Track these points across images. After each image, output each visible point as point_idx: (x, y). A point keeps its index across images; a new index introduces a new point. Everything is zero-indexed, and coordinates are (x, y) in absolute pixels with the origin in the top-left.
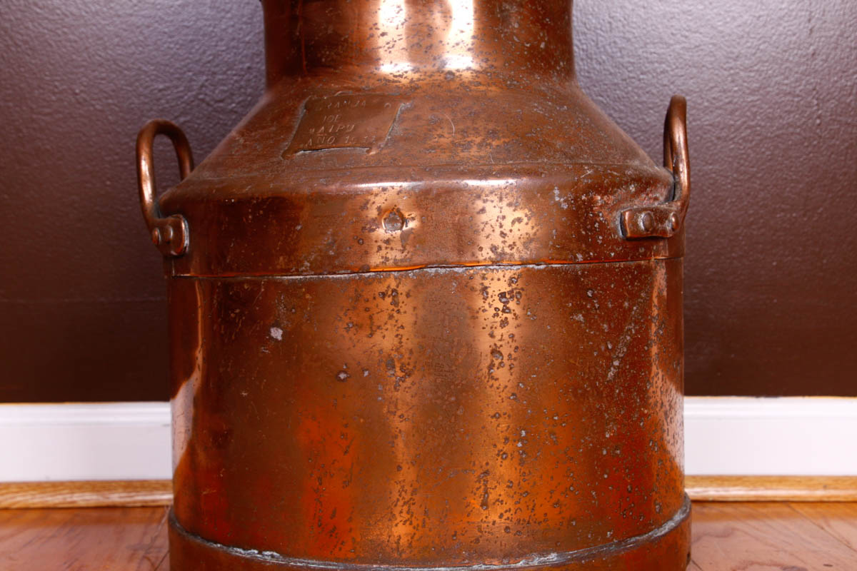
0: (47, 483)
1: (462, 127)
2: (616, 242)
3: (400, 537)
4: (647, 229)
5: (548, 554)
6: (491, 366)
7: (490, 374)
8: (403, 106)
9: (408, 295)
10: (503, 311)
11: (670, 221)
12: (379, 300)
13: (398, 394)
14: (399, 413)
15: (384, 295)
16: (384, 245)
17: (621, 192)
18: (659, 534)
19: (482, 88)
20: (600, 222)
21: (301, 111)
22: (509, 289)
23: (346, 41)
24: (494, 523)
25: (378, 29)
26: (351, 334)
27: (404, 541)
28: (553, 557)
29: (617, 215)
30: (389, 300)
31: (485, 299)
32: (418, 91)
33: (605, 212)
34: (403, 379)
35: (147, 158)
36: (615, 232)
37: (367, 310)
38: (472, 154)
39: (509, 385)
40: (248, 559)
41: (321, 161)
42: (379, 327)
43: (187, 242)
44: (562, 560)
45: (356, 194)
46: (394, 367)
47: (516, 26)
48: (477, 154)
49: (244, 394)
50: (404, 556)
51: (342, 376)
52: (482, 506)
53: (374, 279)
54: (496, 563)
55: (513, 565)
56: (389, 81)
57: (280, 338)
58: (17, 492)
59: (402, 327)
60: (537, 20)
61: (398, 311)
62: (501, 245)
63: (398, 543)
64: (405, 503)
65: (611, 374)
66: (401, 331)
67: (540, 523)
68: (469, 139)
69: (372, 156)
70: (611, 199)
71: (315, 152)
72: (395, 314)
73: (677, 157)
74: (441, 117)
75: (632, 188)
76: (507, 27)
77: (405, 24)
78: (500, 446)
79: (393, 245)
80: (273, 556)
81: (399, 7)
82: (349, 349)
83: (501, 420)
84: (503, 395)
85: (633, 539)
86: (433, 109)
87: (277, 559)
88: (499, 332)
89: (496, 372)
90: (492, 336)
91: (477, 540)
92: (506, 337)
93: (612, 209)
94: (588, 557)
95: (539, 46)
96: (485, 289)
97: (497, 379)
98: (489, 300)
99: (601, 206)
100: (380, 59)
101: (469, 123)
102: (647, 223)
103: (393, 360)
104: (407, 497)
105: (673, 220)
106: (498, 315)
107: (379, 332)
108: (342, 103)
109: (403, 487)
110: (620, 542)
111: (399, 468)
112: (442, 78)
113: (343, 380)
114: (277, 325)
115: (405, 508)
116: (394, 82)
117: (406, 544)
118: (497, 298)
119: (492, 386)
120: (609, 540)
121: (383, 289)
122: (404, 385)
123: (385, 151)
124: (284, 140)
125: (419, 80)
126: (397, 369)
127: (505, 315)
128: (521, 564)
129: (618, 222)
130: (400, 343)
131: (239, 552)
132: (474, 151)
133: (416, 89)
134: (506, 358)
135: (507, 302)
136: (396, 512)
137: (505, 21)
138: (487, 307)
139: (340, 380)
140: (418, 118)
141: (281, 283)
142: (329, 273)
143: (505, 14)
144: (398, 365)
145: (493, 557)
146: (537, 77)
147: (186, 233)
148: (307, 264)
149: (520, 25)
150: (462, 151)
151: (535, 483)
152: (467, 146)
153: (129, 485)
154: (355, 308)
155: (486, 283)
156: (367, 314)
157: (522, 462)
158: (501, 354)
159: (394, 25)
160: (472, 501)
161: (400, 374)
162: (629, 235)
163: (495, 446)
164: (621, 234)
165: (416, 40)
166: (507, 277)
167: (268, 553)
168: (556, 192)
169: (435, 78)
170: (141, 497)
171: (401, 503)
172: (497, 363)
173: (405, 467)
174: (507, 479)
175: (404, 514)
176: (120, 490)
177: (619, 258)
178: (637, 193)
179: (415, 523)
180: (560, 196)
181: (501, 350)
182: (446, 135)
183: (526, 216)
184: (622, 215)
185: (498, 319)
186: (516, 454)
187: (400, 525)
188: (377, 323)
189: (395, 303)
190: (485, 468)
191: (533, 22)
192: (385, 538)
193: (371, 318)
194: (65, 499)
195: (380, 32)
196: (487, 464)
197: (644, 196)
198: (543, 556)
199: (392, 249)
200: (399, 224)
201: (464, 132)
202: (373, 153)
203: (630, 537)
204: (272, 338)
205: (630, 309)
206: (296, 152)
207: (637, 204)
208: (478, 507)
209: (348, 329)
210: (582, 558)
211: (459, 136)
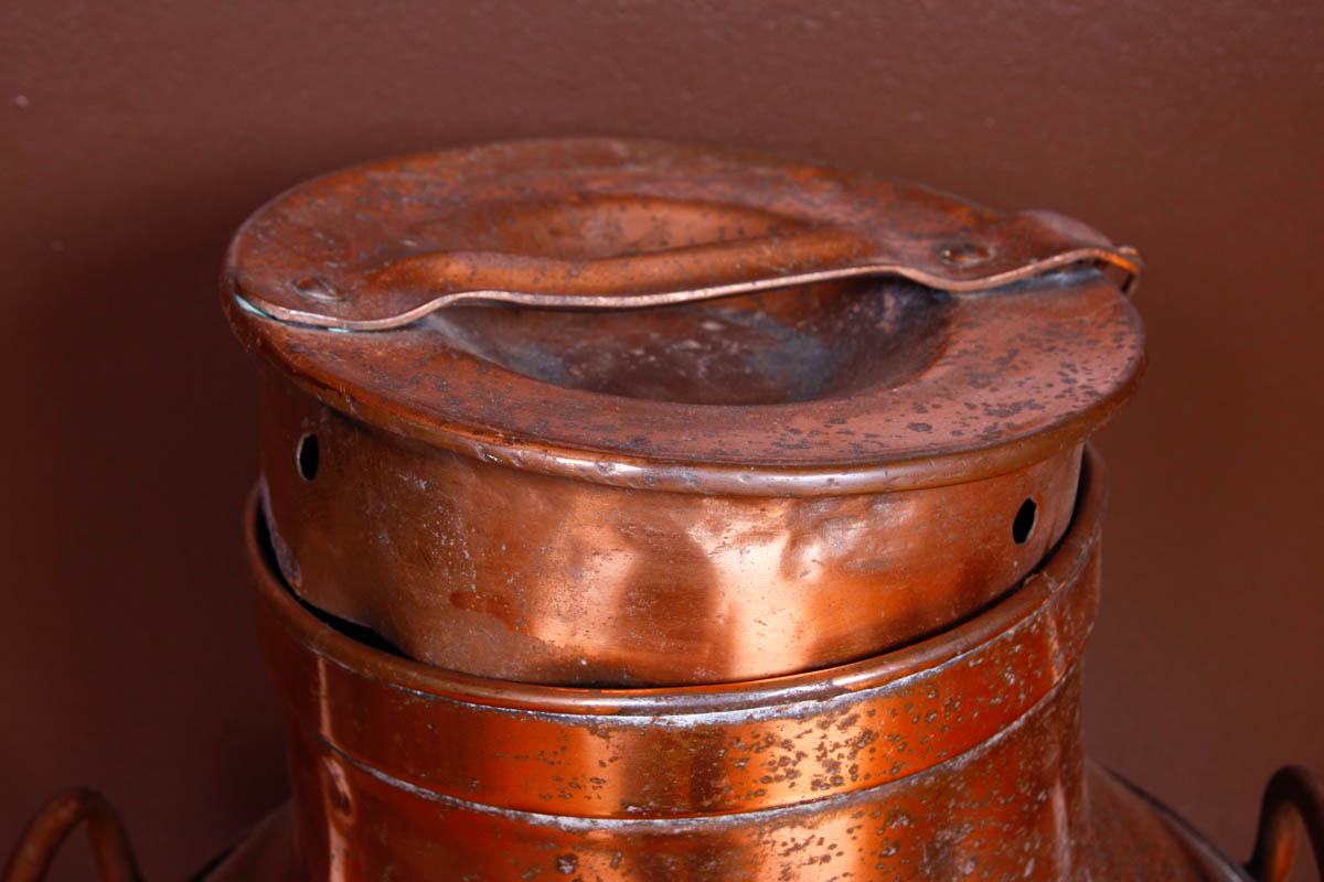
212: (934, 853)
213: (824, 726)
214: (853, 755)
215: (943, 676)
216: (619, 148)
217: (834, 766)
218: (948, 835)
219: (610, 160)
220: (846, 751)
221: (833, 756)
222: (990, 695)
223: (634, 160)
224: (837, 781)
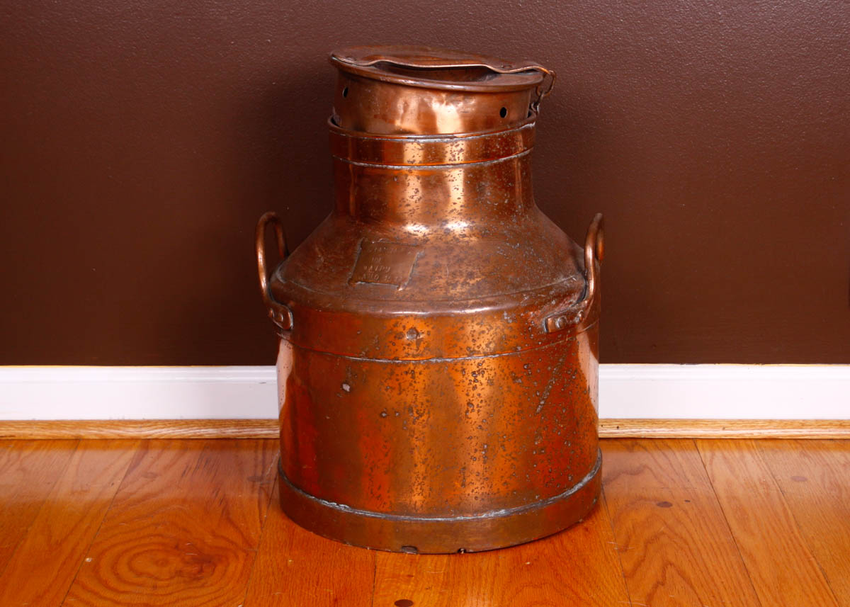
0: (182, 420)
1: (453, 270)
2: (543, 336)
3: (416, 502)
4: (561, 327)
5: (500, 510)
6: (467, 411)
7: (466, 415)
8: (418, 254)
9: (420, 374)
10: (474, 381)
11: (578, 317)
12: (404, 375)
13: (415, 426)
14: (416, 436)
15: (407, 373)
16: (407, 347)
17: (546, 307)
18: (570, 493)
19: (466, 239)
20: (532, 327)
21: (358, 248)
22: (477, 369)
23: (385, 206)
24: (469, 495)
25: (405, 202)
26: (388, 392)
27: (419, 504)
28: (503, 512)
29: (543, 320)
30: (410, 376)
31: (464, 375)
32: (428, 242)
33: (535, 320)
34: (418, 418)
35: (262, 251)
36: (542, 330)
37: (397, 380)
38: (458, 290)
39: (478, 421)
40: (331, 508)
41: (371, 292)
42: (404, 390)
43: (292, 324)
44: (508, 513)
45: (391, 317)
46: (412, 411)
47: (489, 194)
48: (460, 291)
49: (328, 418)
50: (419, 512)
51: (384, 415)
52: (462, 485)
53: (401, 364)
54: (470, 515)
55: (479, 517)
56: (411, 234)
57: (348, 390)
58: (163, 428)
59: (417, 390)
60: (503, 187)
61: (415, 382)
62: (473, 346)
63: (415, 505)
64: (419, 484)
65: (539, 409)
66: (416, 393)
67: (495, 494)
68: (456, 280)
69: (400, 291)
70: (539, 312)
71: (367, 284)
72: (413, 384)
73: (588, 270)
74: (441, 263)
75: (554, 302)
76: (483, 196)
77: (421, 200)
78: (472, 454)
79: (412, 347)
80: (345, 507)
81: (416, 189)
82: (387, 400)
83: (473, 440)
84: (474, 427)
85: (552, 498)
86: (436, 257)
87: (348, 509)
88: (471, 393)
89: (469, 415)
90: (467, 395)
91: (459, 504)
92: (476, 395)
93: (539, 318)
94: (523, 511)
95: (504, 202)
96: (463, 370)
97: (470, 418)
98: (466, 376)
99: (533, 318)
100: (405, 220)
101: (457, 268)
102: (561, 324)
103: (412, 408)
104: (420, 481)
105: (580, 315)
106: (471, 384)
107: (404, 392)
108: (383, 249)
109: (418, 475)
110: (544, 501)
111: (416, 465)
112: (442, 233)
113: (384, 417)
114: (347, 383)
115: (419, 487)
116: (414, 235)
117: (420, 506)
118: (470, 375)
119: (467, 422)
120: (536, 500)
121: (407, 369)
122: (419, 421)
123: (408, 289)
124: (349, 270)
125: (429, 234)
126: (415, 413)
127: (475, 383)
128: (484, 516)
129: (544, 324)
130: (416, 399)
131: (326, 503)
132: (459, 289)
133: (427, 241)
134: (475, 406)
135: (476, 376)
136: (414, 489)
137: (482, 192)
138: (464, 379)
139: (382, 416)
140: (427, 263)
141: (349, 360)
142: (376, 359)
143: (482, 188)
144: (415, 411)
145: (468, 513)
146: (502, 223)
147: (291, 320)
148: (364, 353)
149: (491, 193)
150: (452, 289)
151: (492, 473)
152: (455, 286)
153: (239, 423)
154: (390, 379)
155: (464, 367)
156: (397, 383)
157: (485, 462)
158: (472, 404)
159: (414, 200)
160: (456, 483)
161: (416, 415)
162: (550, 331)
163: (469, 454)
164: (545, 330)
165: (427, 209)
166: (476, 364)
167: (342, 505)
168: (505, 314)
169: (439, 233)
170: (247, 432)
171: (416, 484)
172: (470, 409)
173: (419, 465)
174: (476, 471)
175: (418, 490)
176: (233, 427)
177: (544, 344)
178: (557, 304)
179: (424, 495)
180: (507, 316)
181: (473, 402)
182: (443, 277)
183: (487, 329)
184: (547, 320)
185: (471, 386)
186: (481, 458)
187: (416, 496)
188: (403, 387)
189: (413, 377)
190: (464, 466)
191: (500, 190)
192: (408, 502)
193: (400, 384)
194: (195, 433)
195: (405, 204)
196: (465, 463)
197: (561, 304)
198: (497, 511)
199: (411, 349)
200: (415, 335)
201: (454, 274)
202: (401, 289)
203: (551, 497)
204: (343, 390)
205: (552, 370)
206: (357, 282)
207: (556, 311)
208: (459, 486)
209: (387, 390)
210: (520, 512)
211: (450, 277)
212: (480, 187)
213: (452, 145)
214: (458, 154)
215: (479, 140)
216: (429, 49)
217: (454, 156)
218: (483, 184)
219: (427, 50)
220: (457, 153)
221: (454, 153)
222: (492, 148)
223: (433, 51)
224: (455, 160)
